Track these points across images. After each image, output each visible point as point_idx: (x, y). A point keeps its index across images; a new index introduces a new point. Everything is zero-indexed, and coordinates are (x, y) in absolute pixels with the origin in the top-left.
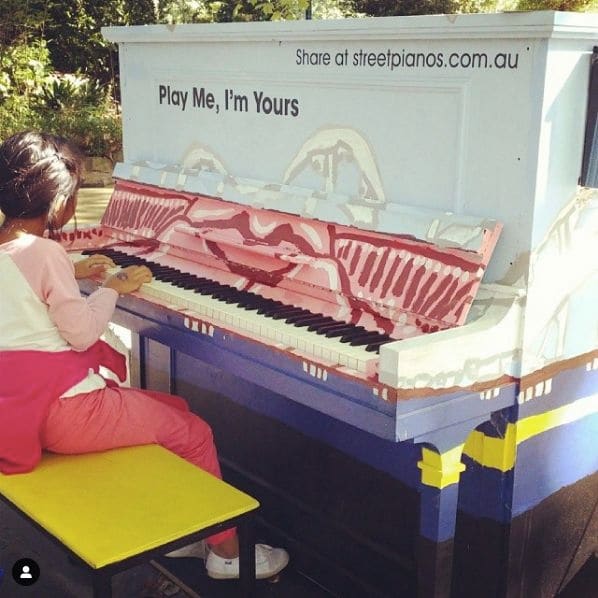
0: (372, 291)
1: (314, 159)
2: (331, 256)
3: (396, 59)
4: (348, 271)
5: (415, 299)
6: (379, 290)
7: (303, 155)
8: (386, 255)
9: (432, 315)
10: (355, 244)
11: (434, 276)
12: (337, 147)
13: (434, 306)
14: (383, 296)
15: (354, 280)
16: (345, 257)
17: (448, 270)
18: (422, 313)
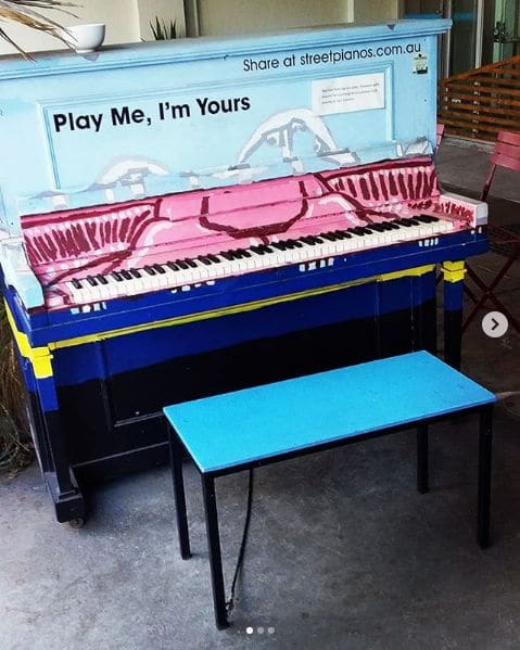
0: (377, 199)
1: (269, 137)
2: (331, 191)
3: (337, 57)
4: (351, 195)
5: (408, 192)
6: (381, 197)
7: (257, 136)
8: (371, 177)
9: (424, 196)
10: (344, 179)
11: (410, 177)
12: (291, 124)
13: (422, 190)
14: (387, 199)
15: (360, 198)
16: (343, 189)
17: (416, 170)
18: (418, 197)
